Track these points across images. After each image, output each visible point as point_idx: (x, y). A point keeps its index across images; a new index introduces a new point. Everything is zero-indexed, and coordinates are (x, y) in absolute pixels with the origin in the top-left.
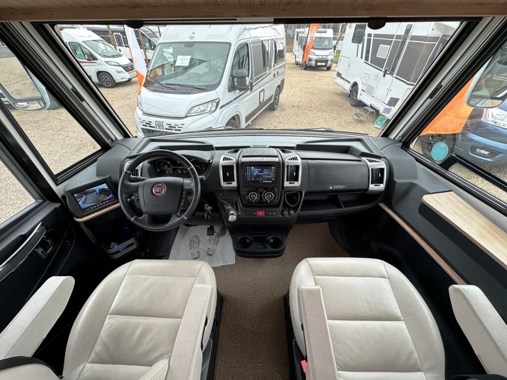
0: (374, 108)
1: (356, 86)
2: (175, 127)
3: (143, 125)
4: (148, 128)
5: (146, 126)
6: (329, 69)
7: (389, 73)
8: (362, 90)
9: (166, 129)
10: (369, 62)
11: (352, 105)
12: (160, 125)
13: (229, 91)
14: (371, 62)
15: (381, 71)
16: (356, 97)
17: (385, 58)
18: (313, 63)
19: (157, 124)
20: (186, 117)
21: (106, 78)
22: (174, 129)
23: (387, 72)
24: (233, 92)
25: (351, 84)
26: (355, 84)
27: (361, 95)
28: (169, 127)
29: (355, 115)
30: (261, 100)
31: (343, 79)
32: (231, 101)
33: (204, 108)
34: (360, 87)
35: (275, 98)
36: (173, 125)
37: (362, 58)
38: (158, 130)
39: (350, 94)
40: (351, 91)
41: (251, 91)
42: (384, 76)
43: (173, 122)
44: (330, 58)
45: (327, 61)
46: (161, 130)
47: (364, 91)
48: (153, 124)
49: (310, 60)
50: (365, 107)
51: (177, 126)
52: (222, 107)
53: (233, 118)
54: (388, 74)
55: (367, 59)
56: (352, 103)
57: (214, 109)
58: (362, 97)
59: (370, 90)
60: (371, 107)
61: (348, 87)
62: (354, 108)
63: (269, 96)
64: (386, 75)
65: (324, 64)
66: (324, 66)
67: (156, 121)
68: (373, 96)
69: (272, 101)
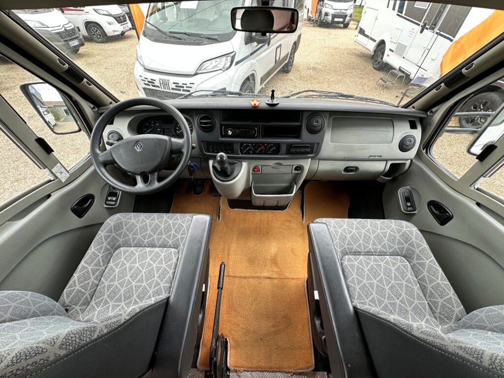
0: (403, 72)
1: (383, 45)
2: (183, 87)
3: (145, 84)
4: (151, 87)
5: (149, 85)
6: (346, 26)
7: (428, 27)
8: (390, 50)
9: (172, 89)
10: (403, 15)
11: (374, 68)
12: (165, 83)
13: (246, 43)
14: (405, 15)
15: (419, 25)
16: (382, 58)
17: (426, 8)
18: (330, 18)
19: (161, 82)
20: (196, 74)
21: (97, 31)
22: (182, 89)
23: (427, 26)
24: (249, 45)
25: (376, 42)
26: (382, 43)
27: (388, 55)
28: (176, 86)
29: (380, 81)
30: (277, 59)
31: (367, 36)
32: (248, 57)
33: (217, 63)
34: (388, 46)
35: (290, 57)
36: (180, 85)
37: (394, 9)
38: (163, 90)
39: (373, 55)
40: (375, 51)
41: (269, 45)
42: (421, 32)
43: (181, 80)
44: (349, 12)
45: (346, 16)
46: (167, 90)
47: (392, 51)
48: (157, 83)
49: (326, 14)
50: (393, 70)
51: (185, 86)
52: (237, 63)
53: (248, 79)
54: (427, 29)
55: (400, 10)
56: (375, 66)
57: (229, 64)
58: (390, 58)
59: (401, 50)
60: (400, 70)
61: (371, 46)
62: (377, 72)
63: (286, 53)
64: (425, 30)
65: (341, 20)
66: (342, 23)
67: (160, 79)
68: (404, 58)
69: (287, 61)
